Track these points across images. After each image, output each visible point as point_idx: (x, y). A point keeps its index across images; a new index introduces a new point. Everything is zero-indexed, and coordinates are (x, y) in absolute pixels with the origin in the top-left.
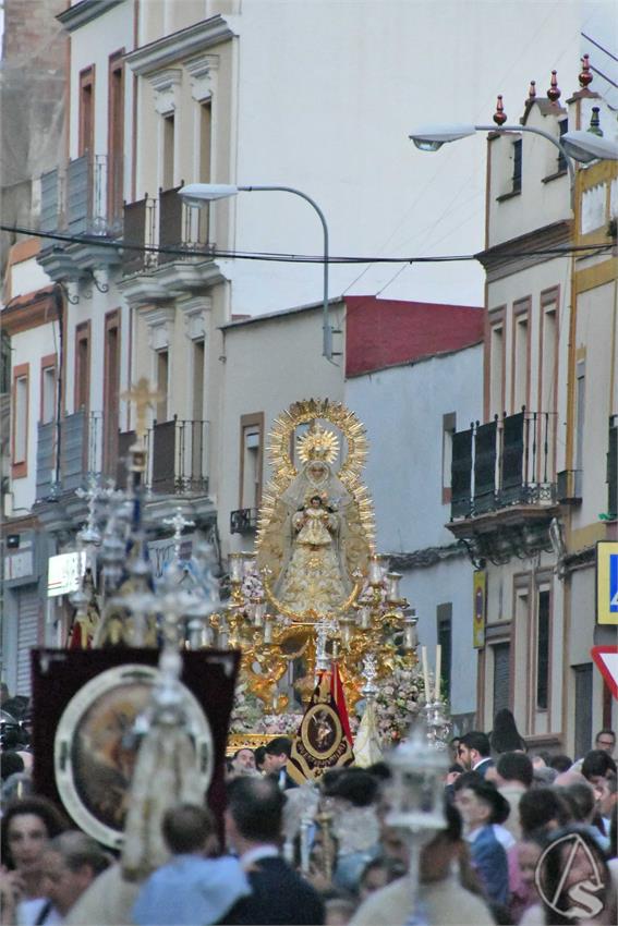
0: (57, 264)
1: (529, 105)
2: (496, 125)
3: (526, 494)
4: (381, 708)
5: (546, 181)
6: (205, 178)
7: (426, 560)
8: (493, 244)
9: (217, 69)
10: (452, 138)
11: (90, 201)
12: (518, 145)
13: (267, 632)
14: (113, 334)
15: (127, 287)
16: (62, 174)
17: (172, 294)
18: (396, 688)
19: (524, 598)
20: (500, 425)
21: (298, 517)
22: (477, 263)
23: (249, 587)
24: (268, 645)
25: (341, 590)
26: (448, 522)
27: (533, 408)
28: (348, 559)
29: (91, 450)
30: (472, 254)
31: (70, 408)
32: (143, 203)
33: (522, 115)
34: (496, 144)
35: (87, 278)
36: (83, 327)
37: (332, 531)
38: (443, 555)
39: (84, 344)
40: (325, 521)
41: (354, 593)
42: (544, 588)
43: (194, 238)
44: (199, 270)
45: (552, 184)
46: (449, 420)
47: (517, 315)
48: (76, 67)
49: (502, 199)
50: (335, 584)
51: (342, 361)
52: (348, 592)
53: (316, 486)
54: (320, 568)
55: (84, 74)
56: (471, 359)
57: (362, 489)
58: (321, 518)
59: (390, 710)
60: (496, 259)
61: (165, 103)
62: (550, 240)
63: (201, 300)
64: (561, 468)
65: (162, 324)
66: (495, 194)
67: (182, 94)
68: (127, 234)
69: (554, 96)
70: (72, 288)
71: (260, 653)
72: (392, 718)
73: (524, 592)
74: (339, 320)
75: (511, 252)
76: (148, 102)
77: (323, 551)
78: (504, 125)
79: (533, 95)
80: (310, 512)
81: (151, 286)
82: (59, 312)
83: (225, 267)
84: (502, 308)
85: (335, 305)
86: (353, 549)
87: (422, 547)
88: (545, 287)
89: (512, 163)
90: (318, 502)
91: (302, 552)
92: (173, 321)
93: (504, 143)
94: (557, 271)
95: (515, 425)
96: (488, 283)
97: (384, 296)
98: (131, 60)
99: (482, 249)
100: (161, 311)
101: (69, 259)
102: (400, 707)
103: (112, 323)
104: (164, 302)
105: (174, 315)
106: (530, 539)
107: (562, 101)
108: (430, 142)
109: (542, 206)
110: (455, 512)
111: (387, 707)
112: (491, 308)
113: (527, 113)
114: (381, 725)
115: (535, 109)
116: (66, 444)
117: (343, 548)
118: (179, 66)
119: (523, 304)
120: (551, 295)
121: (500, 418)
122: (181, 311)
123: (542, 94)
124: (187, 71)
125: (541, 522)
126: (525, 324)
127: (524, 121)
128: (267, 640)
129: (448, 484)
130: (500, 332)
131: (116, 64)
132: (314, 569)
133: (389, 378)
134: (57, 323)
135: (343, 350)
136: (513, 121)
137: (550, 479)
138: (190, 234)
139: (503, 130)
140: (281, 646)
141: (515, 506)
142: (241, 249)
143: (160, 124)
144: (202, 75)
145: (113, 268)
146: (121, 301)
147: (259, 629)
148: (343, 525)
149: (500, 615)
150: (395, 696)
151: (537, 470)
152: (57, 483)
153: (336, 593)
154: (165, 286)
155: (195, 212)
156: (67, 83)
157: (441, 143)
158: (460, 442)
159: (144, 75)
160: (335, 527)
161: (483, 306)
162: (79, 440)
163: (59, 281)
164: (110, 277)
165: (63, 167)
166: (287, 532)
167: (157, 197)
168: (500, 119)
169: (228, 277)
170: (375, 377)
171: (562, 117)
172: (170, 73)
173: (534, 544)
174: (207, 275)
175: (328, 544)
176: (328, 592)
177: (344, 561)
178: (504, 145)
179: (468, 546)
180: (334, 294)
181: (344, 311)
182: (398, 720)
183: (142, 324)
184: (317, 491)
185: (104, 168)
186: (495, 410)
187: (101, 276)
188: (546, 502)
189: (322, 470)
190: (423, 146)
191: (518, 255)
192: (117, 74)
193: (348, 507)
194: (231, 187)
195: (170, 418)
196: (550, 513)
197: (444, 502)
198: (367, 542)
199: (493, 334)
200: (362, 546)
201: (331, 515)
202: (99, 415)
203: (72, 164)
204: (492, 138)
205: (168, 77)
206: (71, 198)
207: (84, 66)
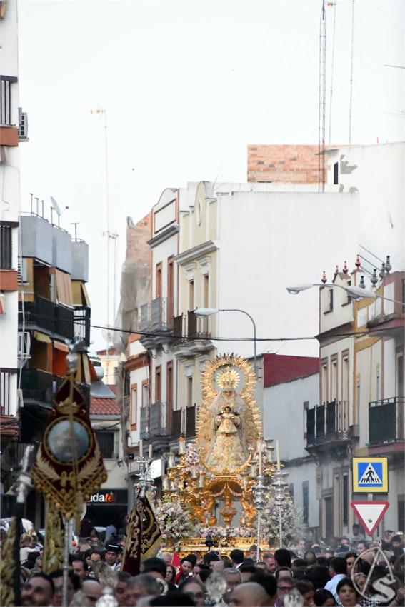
0: (147, 343)
1: (336, 275)
2: (322, 283)
3: (338, 435)
4: (263, 521)
5: (343, 306)
6: (206, 306)
7: (298, 463)
8: (323, 331)
9: (211, 262)
10: (303, 289)
11: (161, 316)
12: (331, 291)
13: (201, 481)
14: (170, 370)
15: (175, 351)
16: (149, 305)
17: (194, 354)
18: (272, 510)
19: (337, 478)
20: (326, 406)
21: (218, 419)
22: (316, 340)
23: (191, 457)
24: (201, 489)
25: (243, 458)
26: (305, 447)
27: (340, 399)
28: (247, 441)
29: (162, 419)
30: (313, 336)
31: (153, 402)
32: (181, 316)
33: (333, 279)
34: (322, 290)
35: (159, 348)
36: (158, 368)
37: (237, 426)
38: (305, 460)
39: (159, 375)
40: (233, 420)
41: (249, 459)
42: (345, 474)
43: (202, 331)
44: (204, 344)
45: (345, 307)
46: (306, 404)
47: (332, 361)
48: (155, 262)
49: (325, 313)
50: (239, 455)
51: (262, 380)
52: (246, 459)
53: (227, 401)
54: (231, 446)
55: (158, 265)
56: (314, 379)
57: (254, 402)
58: (231, 418)
59: (269, 522)
60: (324, 338)
61: (190, 276)
62: (344, 330)
63: (205, 356)
64: (351, 424)
65: (189, 366)
66: (323, 311)
67: (197, 273)
68: (175, 330)
69: (345, 271)
70: (154, 352)
71: (197, 493)
72: (270, 526)
73: (337, 476)
74: (261, 364)
75: (329, 335)
76: (183, 276)
77: (232, 437)
78: (326, 283)
79: (337, 271)
80: (224, 415)
81: (184, 351)
82: (149, 362)
83: (214, 343)
84: (326, 358)
85: (259, 357)
86: (249, 435)
87: (296, 457)
88: (343, 349)
89: (329, 299)
90: (229, 410)
91: (221, 437)
92: (194, 365)
93: (326, 290)
94: (347, 343)
95: (332, 406)
96: (321, 348)
97: (279, 353)
98: (177, 259)
99: (318, 334)
100: (189, 361)
101: (152, 340)
102: (273, 520)
103: (170, 366)
104: (190, 357)
105: (194, 362)
106: (339, 454)
107: (349, 273)
108: (294, 291)
109: (342, 316)
110: (308, 443)
111: (267, 520)
112: (322, 358)
113: (335, 277)
114: (264, 530)
115: (338, 276)
116: (151, 416)
117: (244, 435)
118: (195, 261)
119: (334, 356)
120: (345, 352)
121: (326, 403)
122: (197, 361)
123: (341, 271)
124: (198, 263)
125: (343, 446)
126: (336, 365)
127: (334, 281)
128: (201, 486)
129: (306, 431)
130: (326, 368)
131: (170, 261)
132: (228, 447)
133: (282, 388)
134: (148, 367)
135: (263, 376)
136: (329, 282)
137: (347, 429)
138: (200, 328)
139: (326, 285)
140: (211, 490)
141: (333, 439)
142: (221, 336)
143: (188, 284)
144: (204, 265)
145: (170, 344)
146: (173, 357)
147: (195, 480)
148: (243, 422)
149: (328, 485)
150: (270, 514)
151: (342, 425)
152: (149, 432)
153: (240, 460)
154: (190, 350)
155: (202, 320)
156: (151, 269)
157: (299, 291)
158: (310, 414)
159: (182, 265)
160: (239, 423)
161: (318, 357)
162: (157, 414)
163: (148, 349)
164: (169, 348)
165: (150, 302)
166: (212, 427)
167: (187, 314)
168: (324, 281)
169: (216, 346)
170: (276, 387)
171: (349, 280)
172: (191, 264)
173: (341, 455)
174: (207, 346)
175: (236, 432)
176: (236, 459)
177: (244, 442)
178: (326, 291)
179: (314, 457)
180: (259, 353)
181: (263, 360)
182: (273, 528)
183: (182, 366)
184: (228, 403)
185: (166, 303)
186: (324, 400)
187: (165, 347)
188: (345, 438)
189: (230, 392)
190: (292, 292)
191: (331, 337)
192: (171, 265)
193: (246, 412)
194: (216, 310)
195: (193, 405)
196: (346, 443)
197: (304, 438)
198: (257, 431)
199: (323, 369)
200: (254, 434)
201: (236, 417)
202: (164, 404)
203: (153, 302)
204: (321, 288)
205: (191, 265)
206: (153, 315)
207: (158, 262)
